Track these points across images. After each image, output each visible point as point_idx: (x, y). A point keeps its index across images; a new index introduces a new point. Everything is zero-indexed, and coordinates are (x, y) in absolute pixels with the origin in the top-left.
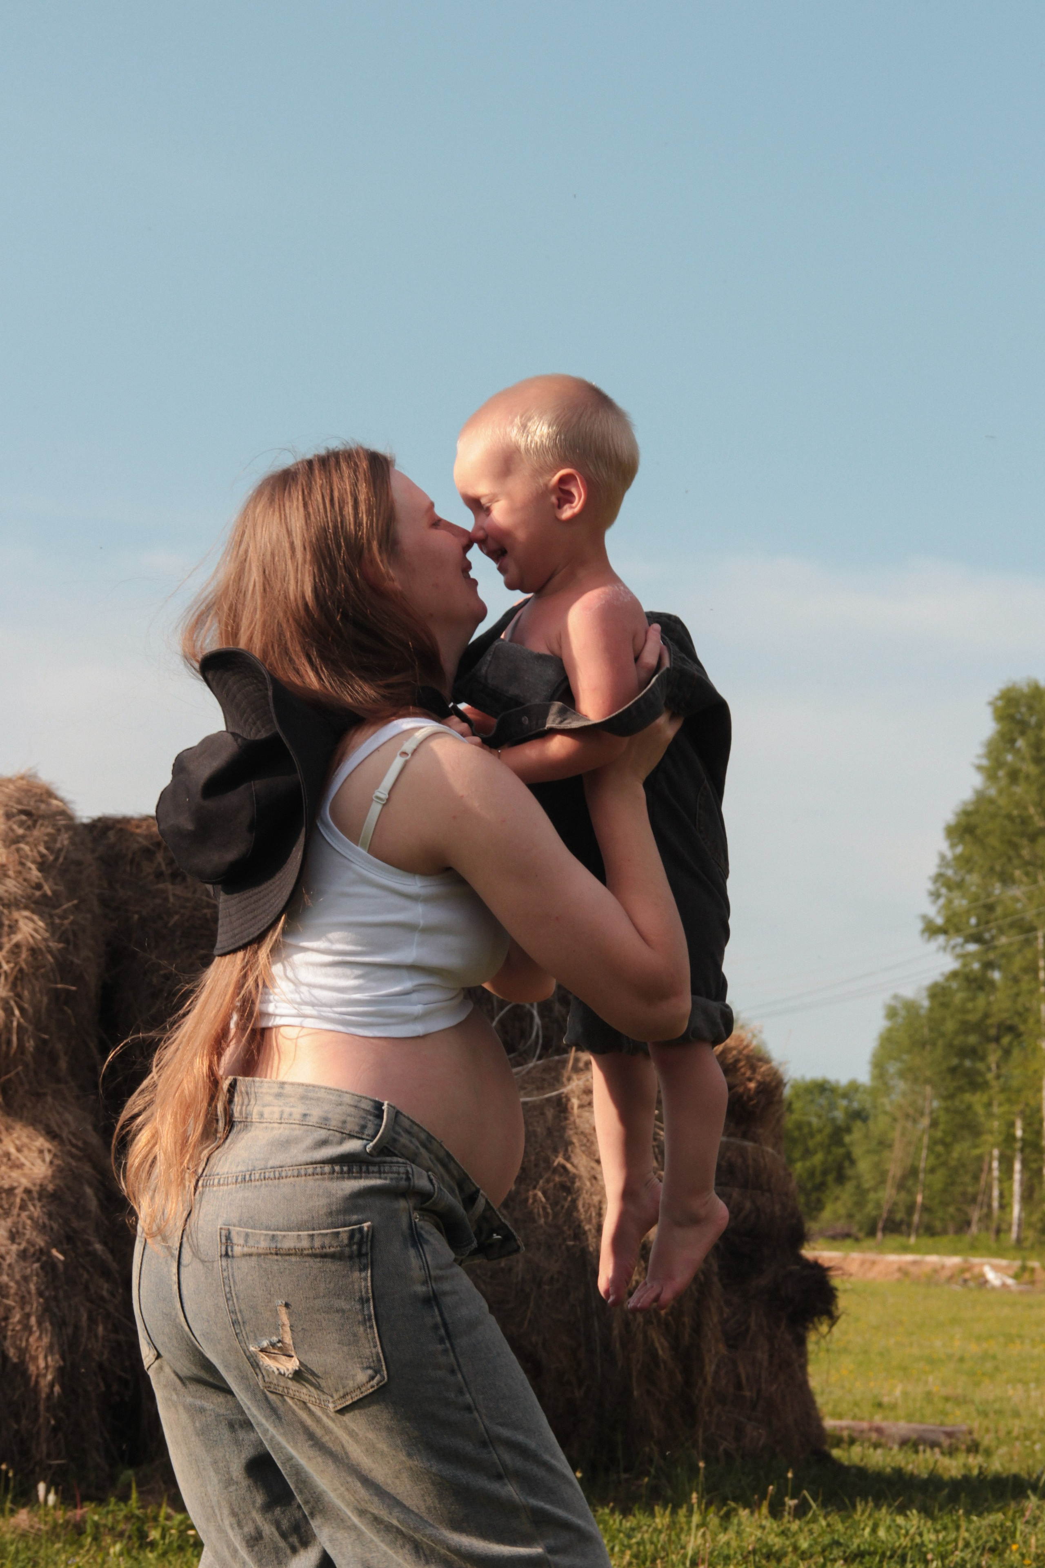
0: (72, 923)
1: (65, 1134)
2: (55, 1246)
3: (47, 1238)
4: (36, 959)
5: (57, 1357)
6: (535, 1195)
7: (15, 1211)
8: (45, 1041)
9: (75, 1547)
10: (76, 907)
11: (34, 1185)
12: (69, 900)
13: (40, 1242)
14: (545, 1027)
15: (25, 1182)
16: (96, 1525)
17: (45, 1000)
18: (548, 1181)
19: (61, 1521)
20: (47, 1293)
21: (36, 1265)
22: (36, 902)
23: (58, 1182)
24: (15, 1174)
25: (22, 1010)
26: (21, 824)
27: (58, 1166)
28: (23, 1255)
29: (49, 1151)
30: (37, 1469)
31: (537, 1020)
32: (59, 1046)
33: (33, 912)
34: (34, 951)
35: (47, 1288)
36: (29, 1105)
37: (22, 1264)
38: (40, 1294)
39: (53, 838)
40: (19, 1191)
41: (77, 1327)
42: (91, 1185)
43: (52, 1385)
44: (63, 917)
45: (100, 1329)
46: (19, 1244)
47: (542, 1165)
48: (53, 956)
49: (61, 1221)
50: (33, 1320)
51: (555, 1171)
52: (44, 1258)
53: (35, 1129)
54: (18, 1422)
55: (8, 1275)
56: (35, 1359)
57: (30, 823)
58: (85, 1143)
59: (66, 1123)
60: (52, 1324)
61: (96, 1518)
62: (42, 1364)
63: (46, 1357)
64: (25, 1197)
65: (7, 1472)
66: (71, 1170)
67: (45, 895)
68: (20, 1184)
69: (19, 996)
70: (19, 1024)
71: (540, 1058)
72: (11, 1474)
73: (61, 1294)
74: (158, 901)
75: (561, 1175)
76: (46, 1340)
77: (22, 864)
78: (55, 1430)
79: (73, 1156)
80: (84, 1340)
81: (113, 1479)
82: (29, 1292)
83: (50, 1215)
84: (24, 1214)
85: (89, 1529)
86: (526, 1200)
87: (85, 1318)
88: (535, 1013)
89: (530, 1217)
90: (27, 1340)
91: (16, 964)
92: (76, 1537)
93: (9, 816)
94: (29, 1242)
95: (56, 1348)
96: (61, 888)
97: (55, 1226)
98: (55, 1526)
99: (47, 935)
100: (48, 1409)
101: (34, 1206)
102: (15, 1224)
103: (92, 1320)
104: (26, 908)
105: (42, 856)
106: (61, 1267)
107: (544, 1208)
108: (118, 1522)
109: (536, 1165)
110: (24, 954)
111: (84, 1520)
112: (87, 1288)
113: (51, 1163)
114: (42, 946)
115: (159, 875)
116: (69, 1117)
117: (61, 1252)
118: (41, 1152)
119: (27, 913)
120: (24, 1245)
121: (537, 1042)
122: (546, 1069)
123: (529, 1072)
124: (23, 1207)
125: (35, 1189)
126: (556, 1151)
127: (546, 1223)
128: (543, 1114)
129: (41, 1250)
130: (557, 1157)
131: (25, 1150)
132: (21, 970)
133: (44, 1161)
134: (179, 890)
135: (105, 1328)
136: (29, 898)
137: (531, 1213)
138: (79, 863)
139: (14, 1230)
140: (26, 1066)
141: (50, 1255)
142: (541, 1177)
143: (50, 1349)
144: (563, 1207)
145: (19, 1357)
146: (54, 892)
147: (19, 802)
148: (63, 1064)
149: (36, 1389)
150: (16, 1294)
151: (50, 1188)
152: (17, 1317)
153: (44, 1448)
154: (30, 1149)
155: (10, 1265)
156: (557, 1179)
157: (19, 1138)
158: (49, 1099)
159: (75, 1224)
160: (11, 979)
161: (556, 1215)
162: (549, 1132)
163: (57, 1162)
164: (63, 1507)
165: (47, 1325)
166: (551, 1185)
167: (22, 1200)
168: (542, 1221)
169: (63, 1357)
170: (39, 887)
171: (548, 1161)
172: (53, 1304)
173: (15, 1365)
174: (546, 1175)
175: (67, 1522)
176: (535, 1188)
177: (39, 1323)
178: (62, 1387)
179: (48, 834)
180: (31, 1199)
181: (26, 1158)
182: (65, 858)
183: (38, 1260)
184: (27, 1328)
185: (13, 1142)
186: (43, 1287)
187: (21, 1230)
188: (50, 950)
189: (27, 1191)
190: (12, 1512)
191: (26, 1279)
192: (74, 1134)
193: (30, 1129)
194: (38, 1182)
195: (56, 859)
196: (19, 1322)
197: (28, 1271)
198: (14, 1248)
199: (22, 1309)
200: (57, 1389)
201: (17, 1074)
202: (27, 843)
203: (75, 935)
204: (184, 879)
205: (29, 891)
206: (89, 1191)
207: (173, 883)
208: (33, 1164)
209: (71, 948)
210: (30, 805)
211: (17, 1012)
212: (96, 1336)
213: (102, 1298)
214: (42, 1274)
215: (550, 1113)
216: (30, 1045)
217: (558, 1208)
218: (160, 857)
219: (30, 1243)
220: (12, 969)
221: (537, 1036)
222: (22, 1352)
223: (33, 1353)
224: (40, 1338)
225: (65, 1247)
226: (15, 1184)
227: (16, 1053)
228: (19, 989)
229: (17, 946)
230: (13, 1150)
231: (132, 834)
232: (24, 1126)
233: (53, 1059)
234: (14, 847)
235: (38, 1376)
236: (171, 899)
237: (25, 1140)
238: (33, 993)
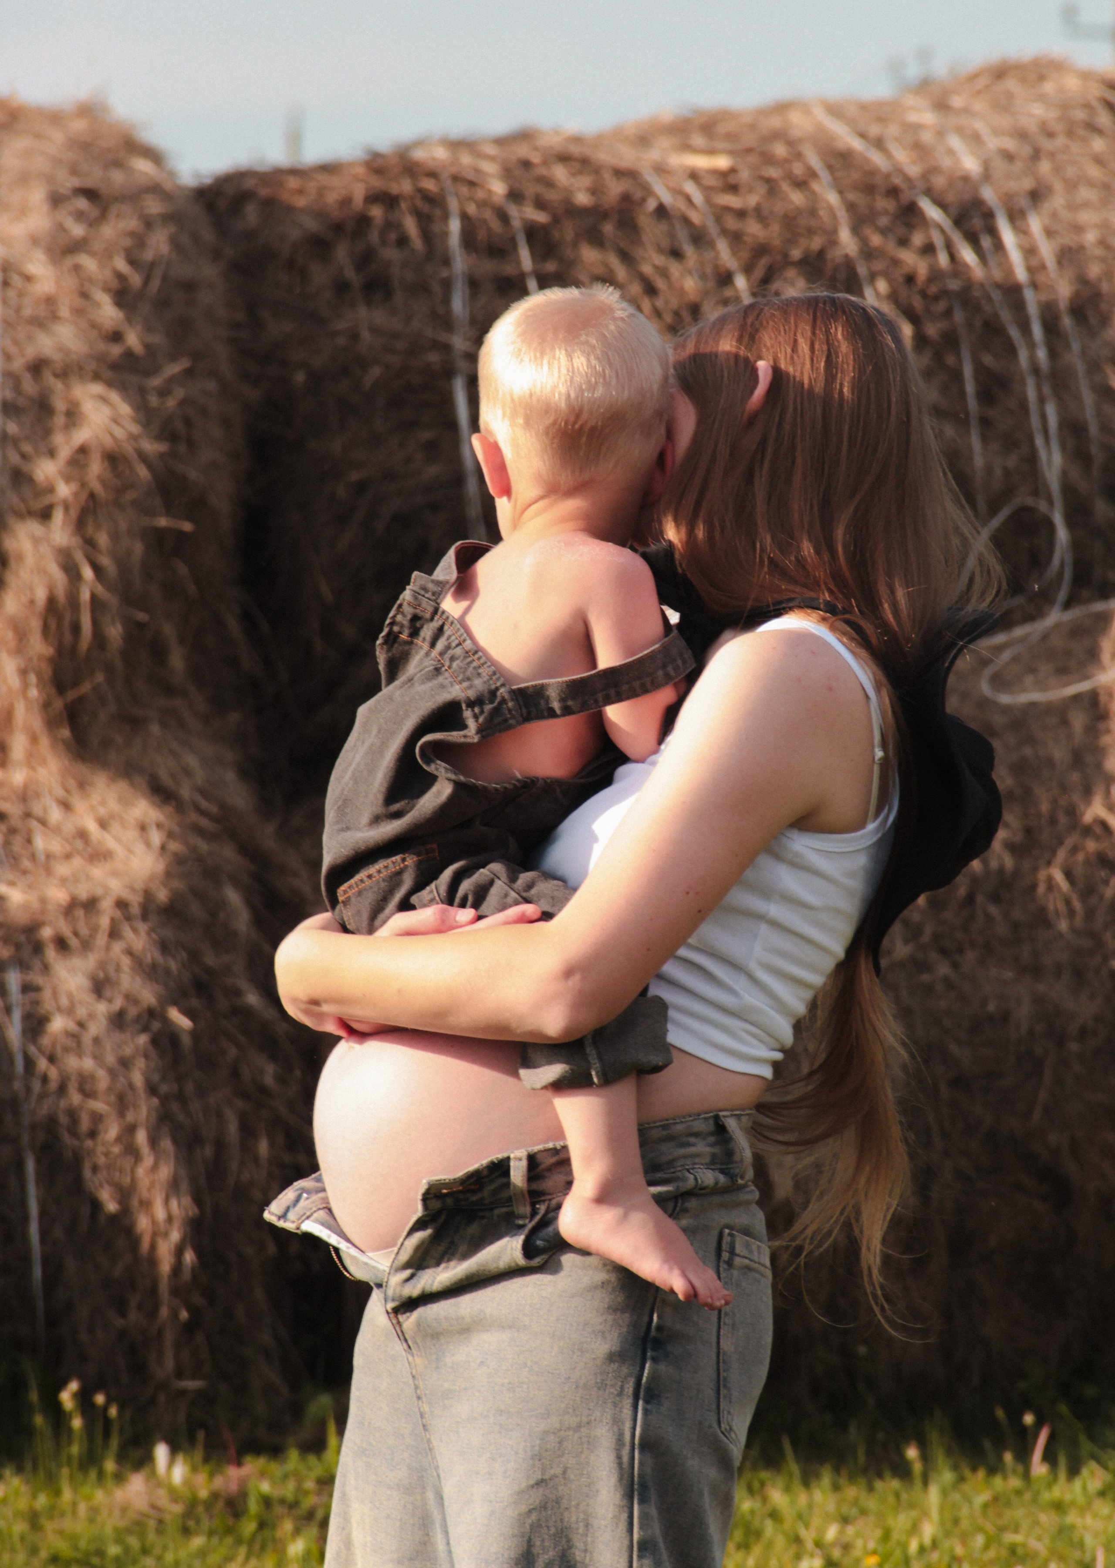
0: (183, 402)
1: (185, 792)
2: (175, 1003)
3: (159, 988)
4: (118, 476)
5: (187, 1201)
6: (1050, 880)
7: (101, 939)
8: (141, 626)
9: (229, 1540)
10: (189, 373)
11: (133, 890)
12: (173, 357)
13: (148, 996)
14: (1076, 545)
15: (117, 887)
16: (267, 1502)
17: (138, 548)
18: (1074, 850)
19: (203, 1494)
20: (164, 1088)
21: (143, 1039)
22: (115, 367)
23: (177, 884)
24: (98, 872)
25: (97, 569)
26: (80, 216)
27: (176, 855)
28: (118, 1020)
29: (159, 826)
30: (162, 1398)
31: (1062, 534)
32: (168, 630)
33: (110, 384)
34: (113, 459)
35: (164, 1078)
36: (119, 739)
37: (118, 1036)
38: (152, 1089)
39: (139, 240)
40: (107, 905)
41: (220, 1145)
42: (235, 882)
43: (179, 1252)
44: (164, 392)
45: (263, 1147)
46: (110, 1001)
47: (1063, 820)
48: (150, 467)
49: (184, 955)
50: (141, 1137)
51: (1087, 831)
52: (156, 1025)
53: (132, 784)
54: (123, 1314)
55: (95, 1057)
56: (146, 1205)
57: (94, 212)
58: (223, 806)
59: (188, 772)
60: (176, 1142)
61: (265, 1487)
62: (160, 1213)
63: (167, 1201)
64: (118, 914)
65: (106, 1408)
66: (200, 859)
67: (129, 354)
68: (107, 889)
69: (90, 543)
70: (93, 597)
71: (1068, 605)
72: (113, 1412)
73: (189, 1088)
74: (341, 341)
75: (1098, 838)
76: (165, 1172)
77: (84, 295)
78: (190, 1328)
79: (200, 831)
80: (234, 1166)
81: (297, 1411)
82: (131, 1086)
83: (164, 947)
84: (117, 947)
85: (253, 1506)
86: (1034, 887)
87: (233, 1127)
88: (1058, 519)
89: (1042, 919)
90: (133, 1172)
91: (83, 485)
92: (230, 1521)
93: (56, 200)
94: (128, 997)
95: (184, 1186)
96: (157, 339)
97: (173, 965)
98: (192, 1504)
99: (135, 429)
100: (175, 1291)
101: (135, 930)
102: (102, 965)
103: (247, 1131)
104: (96, 377)
105: (120, 277)
106: (186, 1041)
107: (1068, 902)
108: (306, 1493)
109: (1053, 821)
110: (96, 467)
111: (243, 1495)
112: (235, 1073)
113: (163, 848)
114: (129, 449)
115: (341, 287)
116: (192, 761)
117: (189, 1013)
118: (143, 828)
119: (97, 388)
120: (118, 1003)
121: (1060, 574)
122: (1077, 631)
123: (1045, 637)
124: (114, 934)
125: (135, 900)
126: (1088, 792)
127: (1073, 929)
128: (1065, 722)
129: (151, 1013)
130: (1088, 802)
131: (115, 827)
132: (92, 496)
133: (148, 844)
134: (380, 317)
135: (272, 1144)
136: (101, 358)
137: (1043, 910)
138: (190, 287)
139: (102, 975)
140: (109, 670)
141: (165, 1020)
142: (1061, 843)
143: (174, 1186)
144: (1101, 897)
145: (120, 1203)
146: (147, 346)
147: (74, 171)
148: (177, 660)
149: (152, 1261)
150: (109, 1089)
151: (162, 895)
152: (112, 1131)
153: (169, 1363)
154: (124, 825)
155: (96, 1040)
156: (1091, 845)
157: (103, 803)
158: (155, 729)
159: (210, 959)
160: (74, 513)
161: (1090, 914)
162: (1077, 759)
163: (175, 846)
164: (207, 1468)
165: (167, 1144)
166: (1080, 857)
167: (113, 920)
168: (1063, 925)
169: (197, 1200)
170: (116, 337)
171: (1073, 813)
172: (175, 1107)
173: (114, 1219)
174: (1070, 841)
175: (215, 1496)
176: (1049, 863)
177: (153, 1142)
178: (199, 1252)
179: (132, 234)
180: (128, 918)
181: (118, 840)
182: (165, 278)
183: (145, 1029)
184: (132, 1151)
185: (92, 808)
186: (156, 1077)
187: (112, 973)
188: (143, 457)
189: (121, 904)
190: (120, 1478)
191: (125, 1063)
192: (203, 792)
193: (123, 786)
194: (140, 885)
195: (146, 281)
196: (118, 1139)
197: (128, 1051)
198: (102, 1008)
199: (122, 1114)
200: (189, 1257)
201: (96, 689)
202: (93, 254)
203: (188, 422)
204: (388, 294)
205: (101, 346)
206: (233, 896)
207: (369, 303)
208: (130, 851)
209: (182, 448)
210: (94, 176)
211: (88, 573)
212: (256, 1159)
213: (264, 1090)
214: (153, 1053)
215: (1078, 721)
216: (115, 632)
217: (1093, 900)
218: (342, 253)
219: (130, 998)
220: (76, 494)
221: (1062, 565)
222: (125, 1194)
223: (145, 1194)
224: (155, 1168)
225: (195, 1002)
226: (99, 891)
227: (89, 650)
228: (90, 529)
229: (83, 450)
230: (92, 826)
231: (290, 209)
232: (113, 780)
233: (159, 652)
234: (69, 262)
235: (155, 1235)
236: (366, 335)
237: (113, 805)
238: (115, 536)
